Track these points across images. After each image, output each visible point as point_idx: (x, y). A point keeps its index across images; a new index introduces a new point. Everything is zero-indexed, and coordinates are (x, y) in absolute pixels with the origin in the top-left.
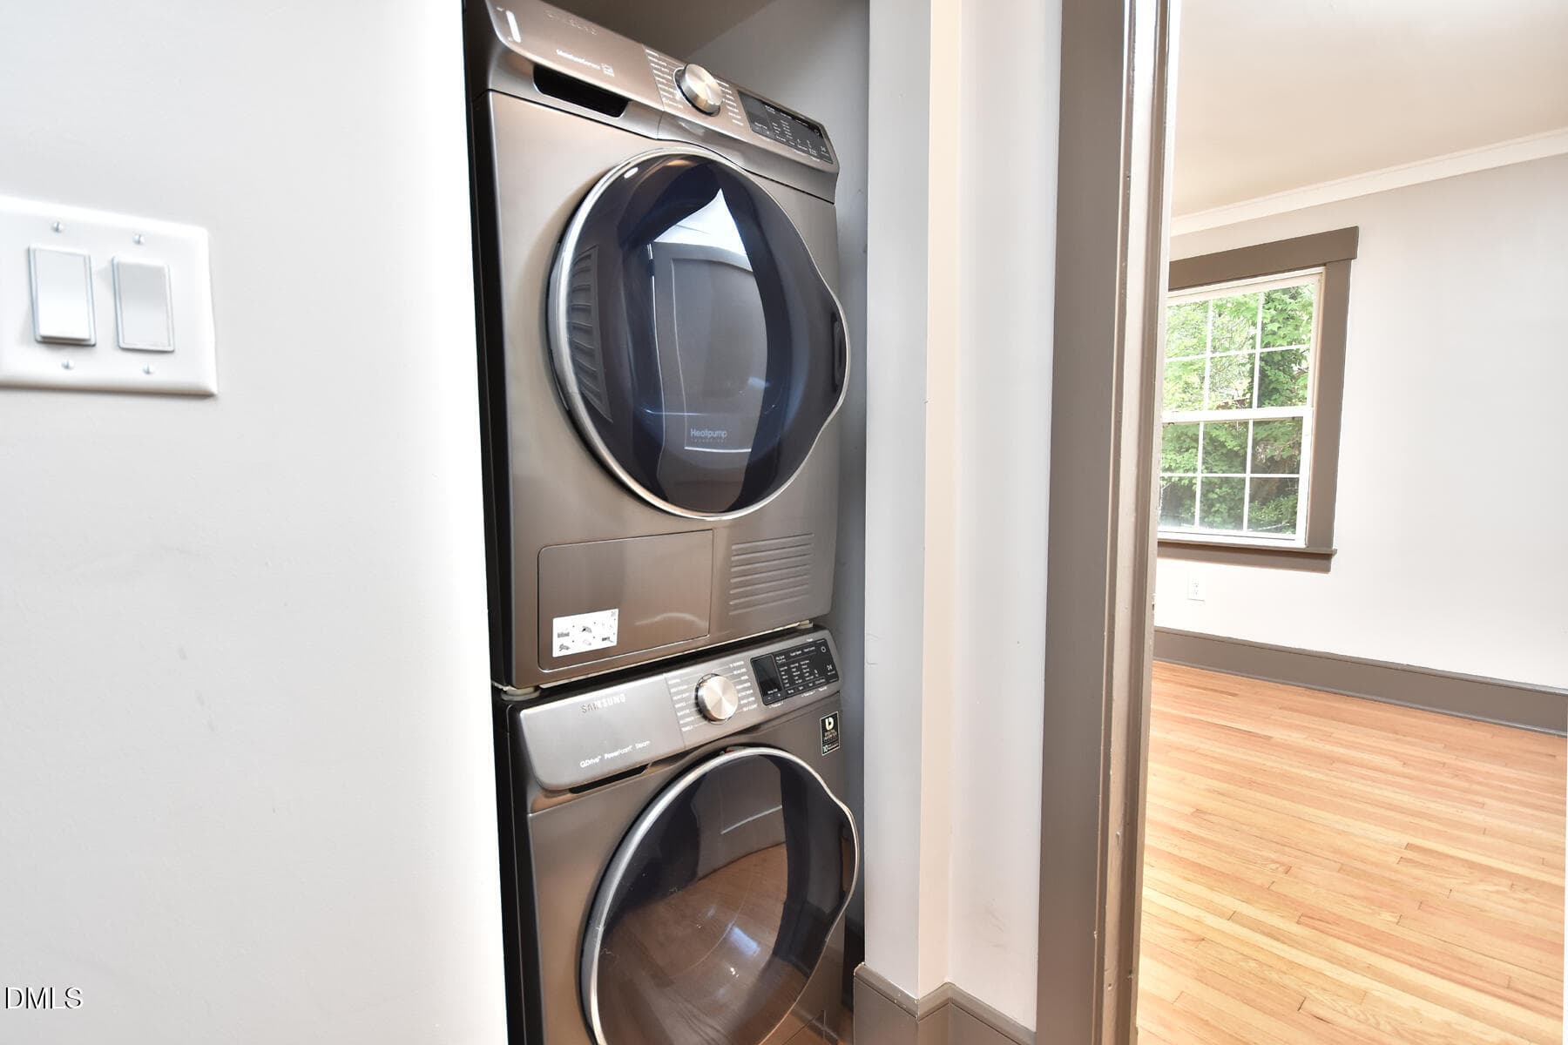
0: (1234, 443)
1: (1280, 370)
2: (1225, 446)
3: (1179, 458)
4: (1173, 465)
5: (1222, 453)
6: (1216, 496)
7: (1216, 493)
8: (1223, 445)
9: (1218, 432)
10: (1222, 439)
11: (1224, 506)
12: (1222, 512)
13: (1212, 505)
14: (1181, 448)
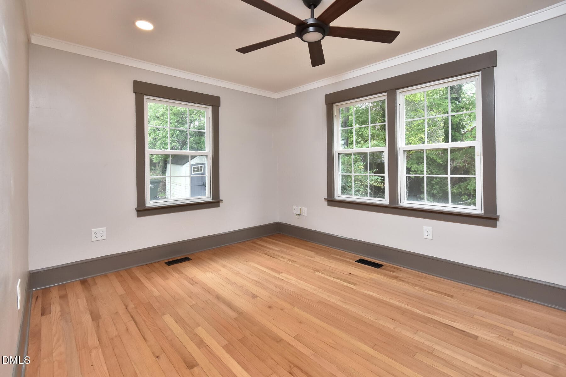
0: (440, 161)
1: (456, 132)
2: (437, 162)
3: (418, 167)
4: (416, 169)
5: (436, 165)
6: (434, 182)
7: (434, 181)
8: (435, 161)
9: (433, 156)
10: (435, 159)
11: (438, 186)
12: (437, 189)
13: (433, 186)
14: (419, 163)
